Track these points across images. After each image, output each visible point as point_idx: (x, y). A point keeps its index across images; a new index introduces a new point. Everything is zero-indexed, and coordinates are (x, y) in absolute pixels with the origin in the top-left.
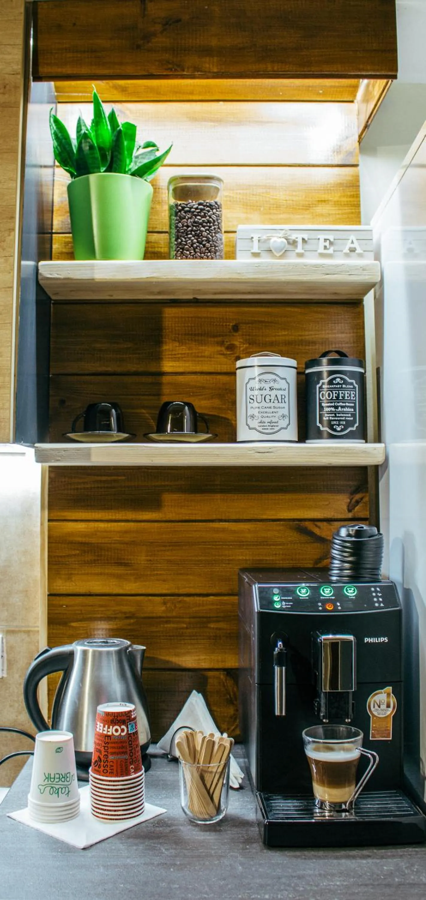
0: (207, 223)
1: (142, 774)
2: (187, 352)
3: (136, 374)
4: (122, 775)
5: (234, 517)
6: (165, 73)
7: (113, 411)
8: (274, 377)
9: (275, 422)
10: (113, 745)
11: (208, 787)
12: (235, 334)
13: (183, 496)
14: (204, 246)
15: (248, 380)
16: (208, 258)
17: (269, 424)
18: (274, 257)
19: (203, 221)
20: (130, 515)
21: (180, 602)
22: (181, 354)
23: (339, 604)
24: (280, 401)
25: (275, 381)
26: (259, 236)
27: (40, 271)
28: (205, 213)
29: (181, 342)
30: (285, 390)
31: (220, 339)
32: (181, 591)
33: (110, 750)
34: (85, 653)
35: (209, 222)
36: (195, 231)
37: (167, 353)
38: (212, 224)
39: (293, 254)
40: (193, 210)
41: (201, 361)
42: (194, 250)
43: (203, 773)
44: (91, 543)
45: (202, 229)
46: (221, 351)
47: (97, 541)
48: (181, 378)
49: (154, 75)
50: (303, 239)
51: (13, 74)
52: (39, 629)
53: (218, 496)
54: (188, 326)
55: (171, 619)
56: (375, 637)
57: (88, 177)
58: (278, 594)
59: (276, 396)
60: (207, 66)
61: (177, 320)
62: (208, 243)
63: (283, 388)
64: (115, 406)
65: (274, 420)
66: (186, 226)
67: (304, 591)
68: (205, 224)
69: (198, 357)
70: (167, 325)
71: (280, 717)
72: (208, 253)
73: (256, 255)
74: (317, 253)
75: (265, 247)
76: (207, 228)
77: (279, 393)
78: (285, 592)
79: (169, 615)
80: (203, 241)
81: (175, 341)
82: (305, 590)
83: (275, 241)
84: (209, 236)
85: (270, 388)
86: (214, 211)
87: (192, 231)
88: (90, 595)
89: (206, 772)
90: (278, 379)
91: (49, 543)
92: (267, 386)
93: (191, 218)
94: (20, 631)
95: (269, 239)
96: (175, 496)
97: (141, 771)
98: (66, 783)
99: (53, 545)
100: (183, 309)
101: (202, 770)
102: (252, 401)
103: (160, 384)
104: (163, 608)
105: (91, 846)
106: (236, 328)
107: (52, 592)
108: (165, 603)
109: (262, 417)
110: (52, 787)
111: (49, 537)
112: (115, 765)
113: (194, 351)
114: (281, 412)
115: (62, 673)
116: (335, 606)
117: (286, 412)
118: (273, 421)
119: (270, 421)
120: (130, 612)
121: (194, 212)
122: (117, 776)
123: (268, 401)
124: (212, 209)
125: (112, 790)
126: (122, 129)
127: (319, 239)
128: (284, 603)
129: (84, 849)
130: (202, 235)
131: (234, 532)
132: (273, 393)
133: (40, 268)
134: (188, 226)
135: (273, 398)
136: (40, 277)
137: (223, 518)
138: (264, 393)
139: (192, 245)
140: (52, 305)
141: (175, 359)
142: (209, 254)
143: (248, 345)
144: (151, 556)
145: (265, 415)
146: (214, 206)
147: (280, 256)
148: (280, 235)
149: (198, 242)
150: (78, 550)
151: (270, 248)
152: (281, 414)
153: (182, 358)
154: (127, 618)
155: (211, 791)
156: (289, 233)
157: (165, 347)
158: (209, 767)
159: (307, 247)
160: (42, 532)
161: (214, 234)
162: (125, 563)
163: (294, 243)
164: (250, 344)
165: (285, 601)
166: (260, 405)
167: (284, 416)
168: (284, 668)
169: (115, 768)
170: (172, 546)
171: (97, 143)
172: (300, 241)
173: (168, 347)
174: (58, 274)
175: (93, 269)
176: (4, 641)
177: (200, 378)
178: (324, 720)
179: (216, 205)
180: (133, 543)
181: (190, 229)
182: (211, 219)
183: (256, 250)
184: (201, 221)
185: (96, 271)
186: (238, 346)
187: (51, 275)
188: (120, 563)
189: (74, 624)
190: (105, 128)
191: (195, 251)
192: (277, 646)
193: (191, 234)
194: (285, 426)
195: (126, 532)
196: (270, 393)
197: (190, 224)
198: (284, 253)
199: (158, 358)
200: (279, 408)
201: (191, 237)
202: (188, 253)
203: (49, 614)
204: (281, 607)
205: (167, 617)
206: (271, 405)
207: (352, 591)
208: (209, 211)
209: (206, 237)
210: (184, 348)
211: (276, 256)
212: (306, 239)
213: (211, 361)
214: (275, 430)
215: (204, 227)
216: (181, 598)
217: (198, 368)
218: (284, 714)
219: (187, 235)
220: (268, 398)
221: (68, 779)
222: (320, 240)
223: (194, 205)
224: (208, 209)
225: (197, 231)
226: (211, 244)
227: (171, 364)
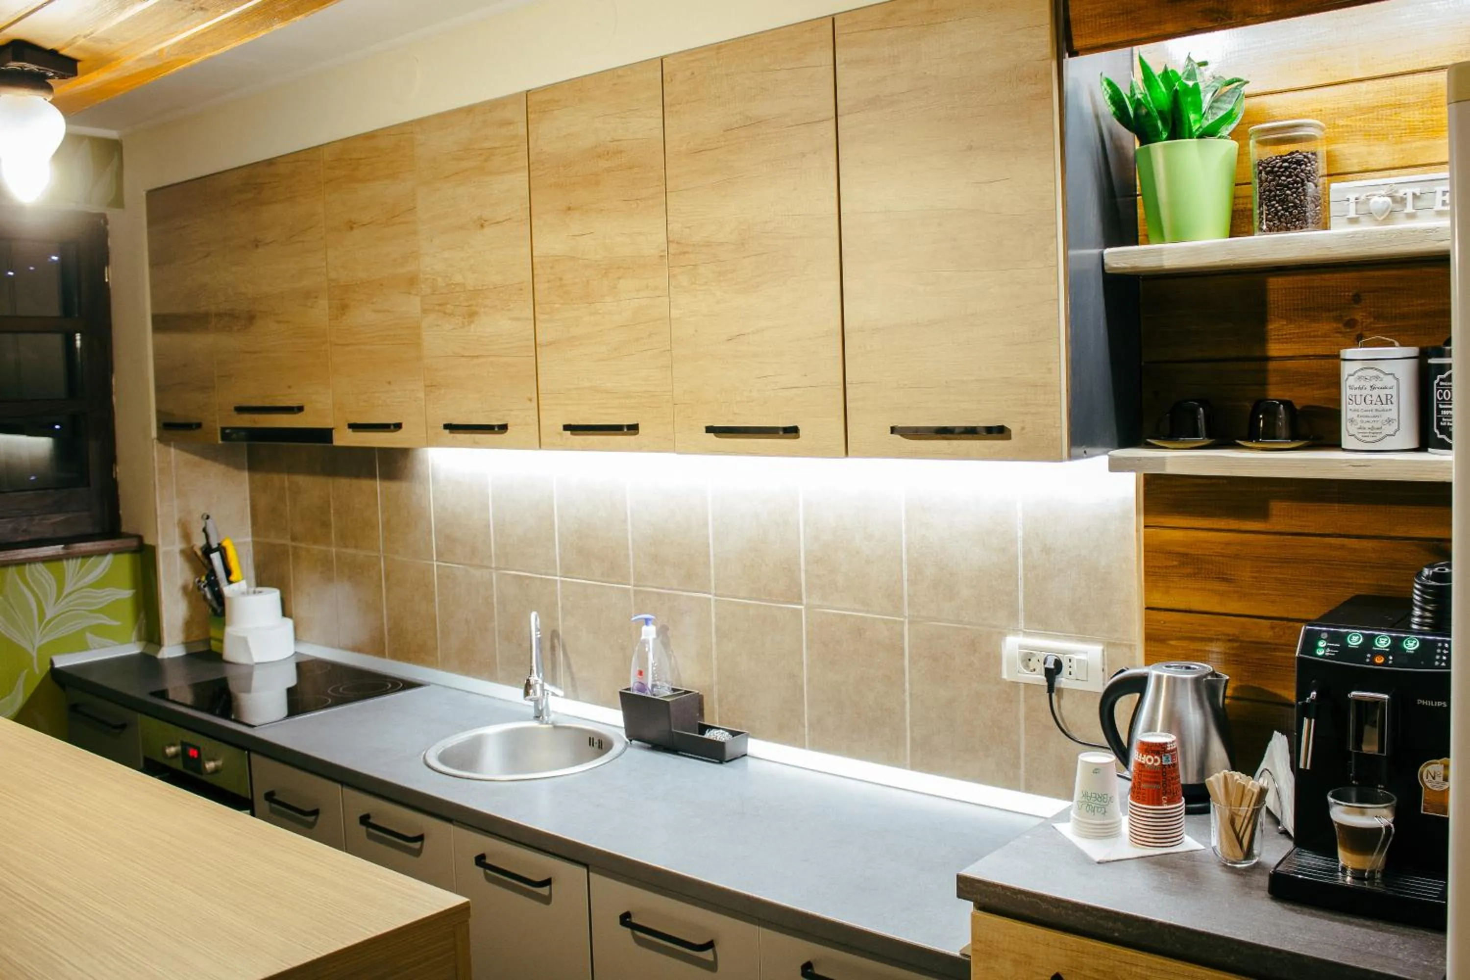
0: (1293, 184)
1: (1182, 805)
2: (1297, 331)
3: (1237, 359)
4: (1153, 804)
5: (1355, 532)
6: (1210, 25)
7: (1201, 409)
8: (1375, 373)
9: (1378, 429)
10: (1146, 774)
11: (1238, 830)
12: (1356, 306)
13: (1295, 505)
14: (1291, 213)
15: (1346, 376)
16: (1296, 227)
17: (1370, 431)
18: (1377, 222)
19: (1289, 182)
20: (1234, 524)
21: (1290, 627)
22: (1290, 334)
23: (1391, 658)
24: (1384, 401)
25: (1377, 377)
26: (1357, 195)
27: (1105, 261)
28: (1290, 172)
29: (1290, 320)
30: (1391, 388)
31: (1335, 313)
32: (1291, 616)
33: (1143, 778)
34: (1159, 678)
35: (1296, 182)
36: (1279, 196)
37: (1273, 333)
38: (1299, 185)
39: (1401, 215)
40: (1276, 169)
41: (1314, 341)
42: (1279, 219)
43: (1235, 816)
44: (1191, 554)
45: (1288, 192)
46: (1339, 328)
47: (1196, 553)
48: (1290, 364)
49: (1199, 29)
50: (1414, 194)
51: (1043, 60)
52: (1136, 643)
53: (1336, 506)
54: (1298, 300)
55: (1280, 647)
56: (1430, 700)
57: (1148, 148)
58: (1325, 640)
59: (1379, 396)
60: (1259, 7)
61: (1284, 292)
62: (1296, 209)
63: (1389, 386)
64: (1204, 403)
65: (1376, 425)
66: (1268, 191)
67: (1355, 638)
68: (1291, 186)
69: (1310, 337)
70: (1272, 299)
71: (1305, 770)
72: (1295, 222)
73: (1353, 221)
74: (1431, 212)
75: (1363, 209)
76: (1294, 190)
77: (1383, 393)
78: (1333, 637)
79: (1277, 641)
80: (1289, 208)
81: (1282, 317)
82: (1358, 637)
83: (1376, 202)
84: (1296, 200)
85: (1371, 387)
86: (1303, 166)
87: (1275, 196)
88: (1190, 612)
89: (1237, 815)
90: (1382, 375)
91: (1145, 551)
92: (1368, 385)
93: (1273, 180)
94: (1121, 645)
95: (1368, 199)
96: (1284, 505)
97: (1180, 802)
98: (1102, 803)
99: (1150, 554)
100: (1290, 279)
101: (1234, 813)
102: (1351, 402)
103: (1265, 371)
104: (1270, 633)
105: (1108, 862)
106: (1357, 299)
107: (1150, 606)
108: (1272, 628)
109: (1362, 422)
110: (1088, 805)
111: (1145, 546)
112: (1146, 792)
113: (1305, 330)
114: (1386, 416)
115: (1138, 695)
116: (1387, 660)
117: (1393, 415)
118: (1376, 427)
119: (1370, 427)
120: (1234, 635)
121: (1278, 171)
122: (1148, 804)
123: (1368, 402)
124: (1301, 165)
125: (1143, 816)
126: (1178, 88)
127: (1435, 192)
128: (1328, 650)
129: (1099, 863)
130: (1287, 200)
131: (1355, 550)
132: (1375, 393)
133: (1105, 257)
134: (1270, 191)
135: (1375, 398)
136: (1106, 267)
137: (1342, 533)
138: (1364, 393)
139: (1276, 214)
140: (1141, 282)
141: (1284, 340)
142: (1297, 223)
143: (1372, 320)
144: (1257, 572)
145: (1366, 419)
146: (1303, 160)
147: (1384, 219)
148: (1383, 193)
149: (1283, 209)
150: (1176, 561)
151: (1369, 210)
152: (1386, 418)
153: (1291, 338)
154: (1230, 641)
155: (1241, 835)
156: (1395, 187)
157: (1271, 326)
158: (1239, 810)
159: (1420, 204)
160: (1138, 539)
161: (1302, 197)
162: (1227, 579)
163: (1402, 201)
164: (1375, 318)
165: (1331, 648)
166: (1360, 407)
167: (1389, 421)
168: (1313, 720)
169: (1146, 796)
170: (1282, 562)
171: (1155, 107)
172: (1410, 198)
173: (1274, 326)
174: (1125, 263)
175: (1161, 255)
176: (1105, 653)
177: (1314, 363)
178: (1354, 782)
179: (1305, 160)
180: (1236, 557)
181: (1273, 193)
182: (1298, 179)
183: (1352, 214)
184: (1285, 183)
185: (1164, 257)
186: (1360, 320)
187: (1117, 264)
188: (1224, 579)
189: (1173, 643)
190: (1159, 90)
191: (1280, 221)
192: (1309, 696)
193: (1275, 200)
194: (1392, 433)
195: (1228, 544)
196: (1371, 393)
197: (1273, 188)
198: (1389, 214)
199: (1262, 339)
200: (1383, 410)
201: (1274, 205)
202: (1272, 223)
203: (1146, 629)
204: (1324, 654)
205: (1276, 644)
206: (1373, 407)
207: (1412, 645)
208: (1295, 169)
209: (1292, 202)
210: (1293, 326)
211: (1377, 220)
212: (1418, 194)
213: (1325, 341)
214: (1378, 438)
215: (1290, 189)
216: (1291, 624)
217: (1310, 351)
218: (1308, 767)
219: (1270, 201)
220: (1368, 398)
221: (1105, 800)
222: (1437, 194)
223: (1277, 163)
224: (1295, 166)
225: (1281, 195)
226: (1299, 211)
227: (1278, 346)
